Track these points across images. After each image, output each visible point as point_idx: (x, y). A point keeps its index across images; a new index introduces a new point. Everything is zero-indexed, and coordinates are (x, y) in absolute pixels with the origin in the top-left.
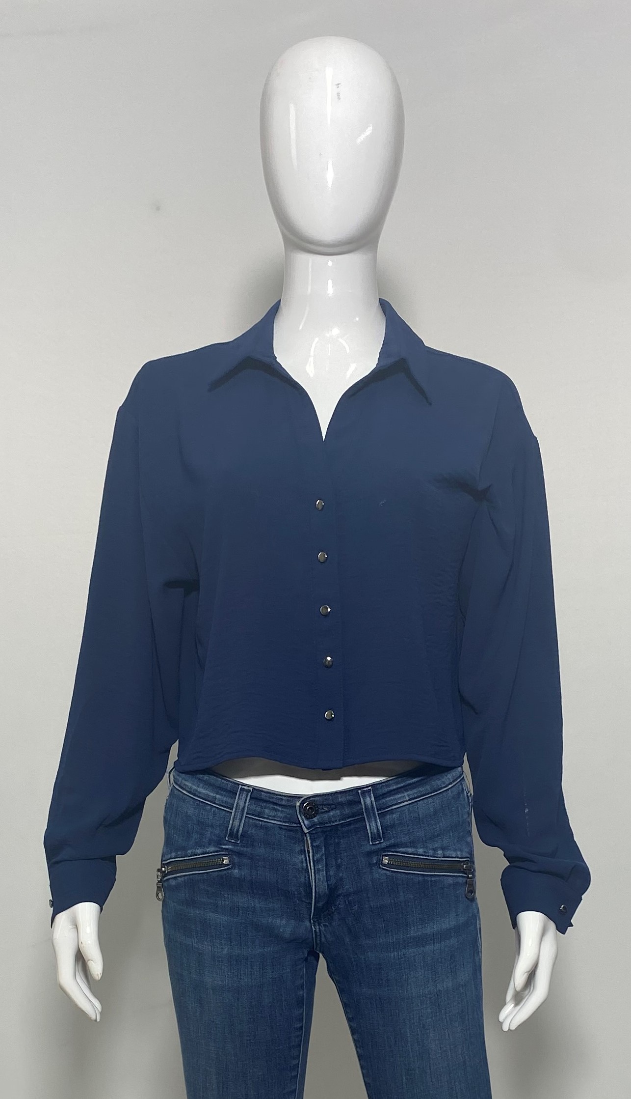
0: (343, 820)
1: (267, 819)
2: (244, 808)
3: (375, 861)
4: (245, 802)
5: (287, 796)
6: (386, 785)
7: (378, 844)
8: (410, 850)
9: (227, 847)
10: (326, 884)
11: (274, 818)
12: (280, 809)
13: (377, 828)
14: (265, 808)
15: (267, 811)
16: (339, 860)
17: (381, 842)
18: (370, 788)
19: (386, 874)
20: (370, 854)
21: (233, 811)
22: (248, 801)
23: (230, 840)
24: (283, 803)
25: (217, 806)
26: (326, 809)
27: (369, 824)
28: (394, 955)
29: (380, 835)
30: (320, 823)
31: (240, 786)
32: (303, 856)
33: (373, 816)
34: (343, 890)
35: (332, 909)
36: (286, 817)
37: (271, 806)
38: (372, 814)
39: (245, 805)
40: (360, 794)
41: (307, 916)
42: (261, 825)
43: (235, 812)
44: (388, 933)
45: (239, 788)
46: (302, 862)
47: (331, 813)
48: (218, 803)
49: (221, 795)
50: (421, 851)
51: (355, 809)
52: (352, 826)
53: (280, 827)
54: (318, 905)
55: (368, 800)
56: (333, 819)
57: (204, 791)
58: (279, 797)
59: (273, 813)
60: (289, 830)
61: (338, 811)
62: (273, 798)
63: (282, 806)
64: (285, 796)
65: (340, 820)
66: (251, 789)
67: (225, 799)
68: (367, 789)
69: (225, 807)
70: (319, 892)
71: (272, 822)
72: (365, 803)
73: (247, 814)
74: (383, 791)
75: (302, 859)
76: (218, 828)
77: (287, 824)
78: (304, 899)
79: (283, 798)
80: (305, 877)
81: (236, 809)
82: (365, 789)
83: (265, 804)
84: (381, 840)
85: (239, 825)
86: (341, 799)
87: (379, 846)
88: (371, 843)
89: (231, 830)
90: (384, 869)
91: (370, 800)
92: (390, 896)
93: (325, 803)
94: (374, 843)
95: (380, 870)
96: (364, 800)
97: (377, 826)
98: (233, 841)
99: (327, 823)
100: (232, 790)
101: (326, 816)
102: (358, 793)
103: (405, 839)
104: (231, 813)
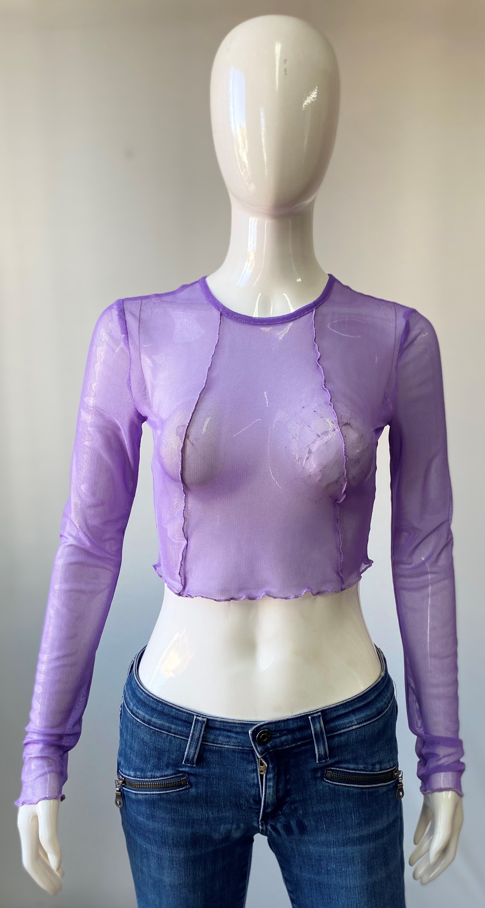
0: (294, 743)
1: (222, 744)
2: (199, 738)
3: (319, 775)
4: (200, 733)
5: (241, 723)
6: (335, 710)
7: (324, 762)
8: (352, 766)
9: (183, 769)
10: (275, 796)
11: (228, 743)
12: (233, 735)
13: (325, 750)
14: (219, 735)
15: (220, 738)
16: (288, 777)
17: (327, 760)
18: (320, 713)
19: (329, 786)
20: (315, 770)
21: (189, 740)
22: (202, 732)
23: (187, 764)
24: (238, 730)
25: (173, 735)
26: (278, 734)
27: (318, 747)
28: (334, 851)
29: (327, 755)
30: (272, 747)
31: (195, 717)
32: (255, 774)
33: (322, 740)
34: (290, 799)
35: (279, 813)
36: (239, 742)
37: (225, 733)
38: (321, 738)
39: (200, 735)
40: (310, 720)
41: (256, 819)
42: (215, 749)
43: (191, 741)
44: (329, 834)
45: (193, 718)
46: (254, 779)
47: (283, 738)
48: (174, 731)
49: (176, 725)
50: (361, 767)
51: (306, 733)
52: (303, 748)
53: (234, 751)
54: (267, 811)
55: (318, 725)
56: (285, 744)
57: (159, 722)
58: (234, 725)
59: (227, 740)
60: (243, 753)
61: (290, 737)
62: (226, 726)
63: (237, 733)
64: (238, 724)
65: (291, 744)
66: (205, 720)
67: (180, 728)
68: (317, 715)
69: (181, 735)
70: (268, 802)
71: (226, 746)
72: (315, 729)
73: (202, 741)
74: (332, 715)
75: (254, 777)
76: (175, 753)
77: (240, 748)
78: (253, 807)
79: (237, 725)
80: (256, 790)
81: (192, 738)
82: (315, 715)
83: (218, 732)
84: (327, 759)
85: (195, 753)
86: (292, 726)
87: (325, 764)
88: (317, 762)
89: (187, 755)
90: (327, 782)
91: (320, 725)
92: (332, 803)
93: (278, 729)
94: (320, 762)
95: (323, 783)
96: (314, 726)
97: (325, 748)
98: (189, 765)
99: (279, 747)
100: (187, 720)
101: (278, 741)
102: (308, 719)
103: (349, 757)
104: (188, 740)
